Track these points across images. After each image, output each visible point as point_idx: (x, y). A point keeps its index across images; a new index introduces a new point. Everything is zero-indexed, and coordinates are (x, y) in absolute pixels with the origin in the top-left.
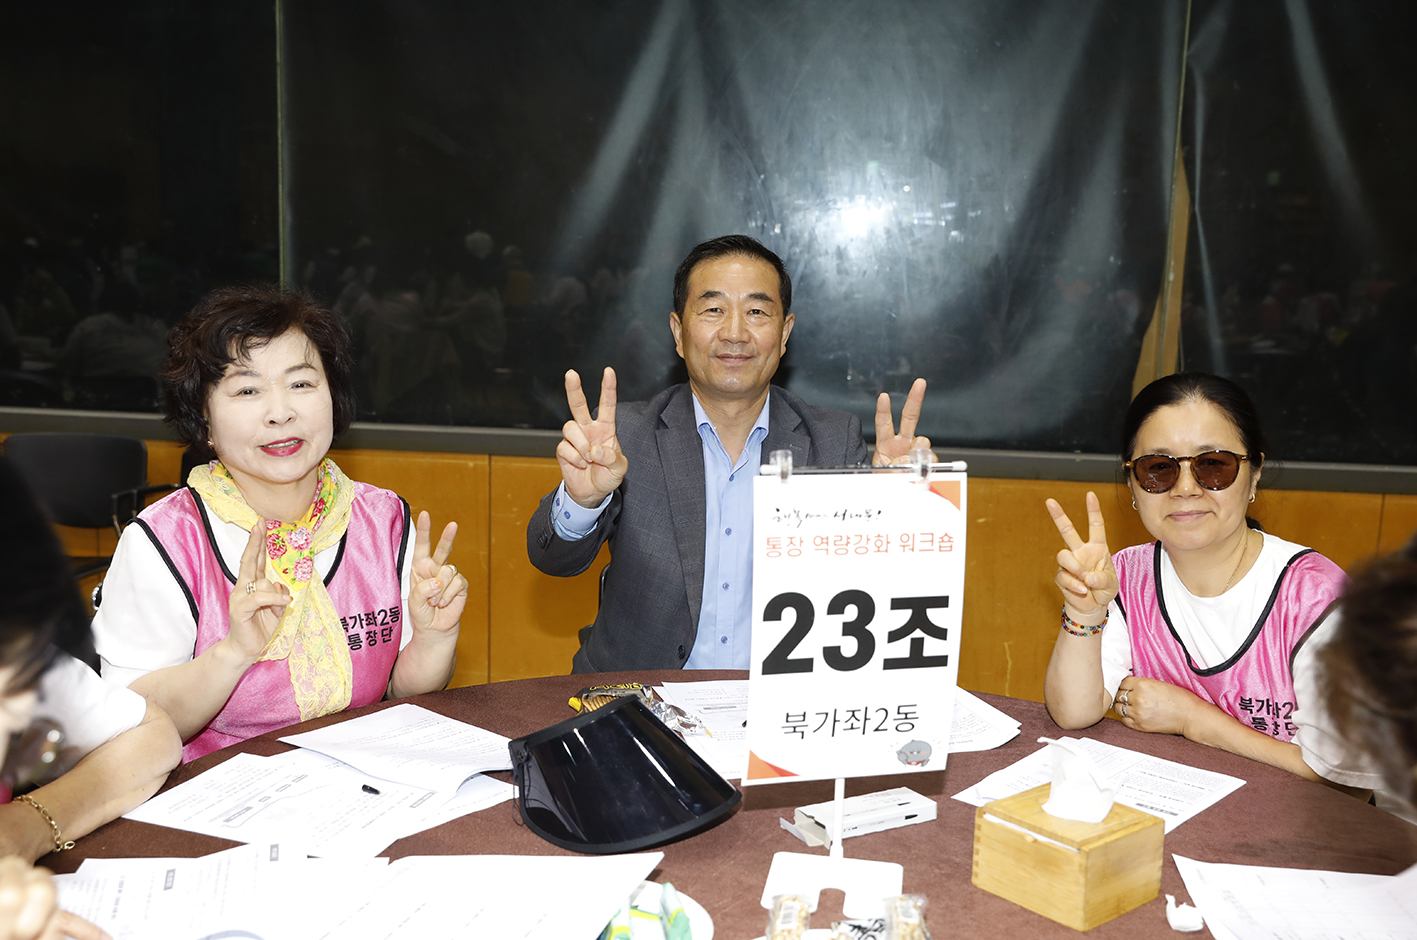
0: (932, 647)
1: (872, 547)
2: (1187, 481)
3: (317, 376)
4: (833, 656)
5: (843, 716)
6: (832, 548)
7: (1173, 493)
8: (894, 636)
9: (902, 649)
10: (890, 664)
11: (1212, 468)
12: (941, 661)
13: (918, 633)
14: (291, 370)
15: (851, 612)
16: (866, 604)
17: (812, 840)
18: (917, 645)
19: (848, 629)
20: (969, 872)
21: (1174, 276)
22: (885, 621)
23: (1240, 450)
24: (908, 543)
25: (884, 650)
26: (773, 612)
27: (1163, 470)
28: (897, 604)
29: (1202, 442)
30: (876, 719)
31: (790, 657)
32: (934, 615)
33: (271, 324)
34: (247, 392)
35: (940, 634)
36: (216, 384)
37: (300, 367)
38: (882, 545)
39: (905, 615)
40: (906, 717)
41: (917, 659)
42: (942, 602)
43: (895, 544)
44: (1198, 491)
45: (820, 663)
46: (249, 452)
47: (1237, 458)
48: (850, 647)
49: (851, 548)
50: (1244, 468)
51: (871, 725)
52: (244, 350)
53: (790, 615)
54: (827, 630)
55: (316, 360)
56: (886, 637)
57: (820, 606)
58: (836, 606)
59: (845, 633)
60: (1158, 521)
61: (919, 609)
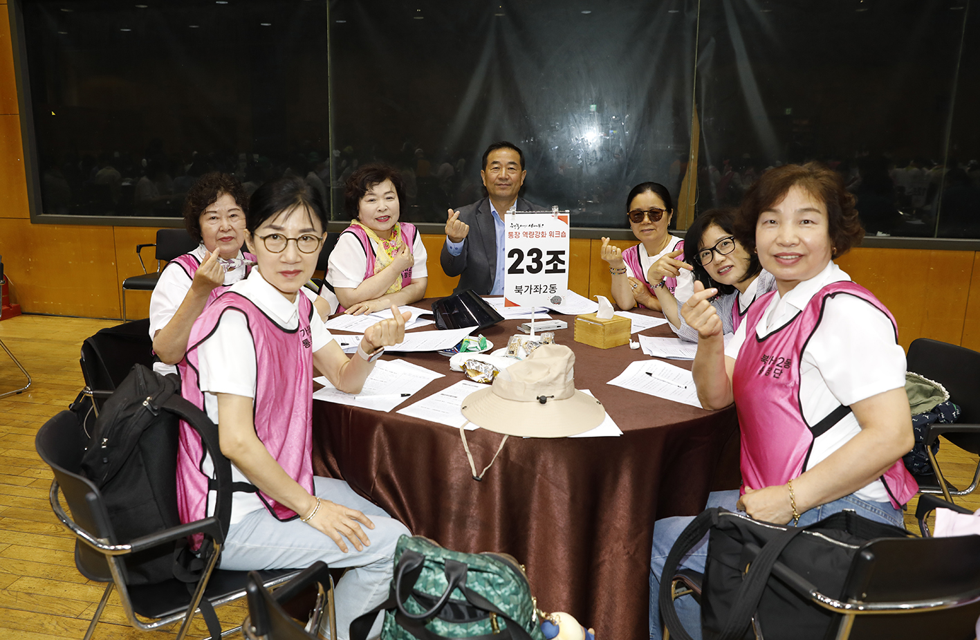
0: (560, 266)
1: (541, 235)
2: (646, 219)
3: (395, 195)
4: (529, 268)
5: (533, 287)
6: (528, 236)
7: (642, 223)
8: (548, 263)
9: (551, 267)
10: (547, 272)
11: (654, 214)
12: (563, 271)
13: (556, 262)
14: (386, 193)
15: (535, 255)
16: (539, 252)
17: (526, 332)
18: (555, 266)
19: (534, 260)
20: (573, 337)
21: (693, 156)
22: (545, 258)
23: (664, 208)
24: (551, 234)
25: (545, 267)
26: (511, 255)
27: (639, 215)
28: (549, 253)
29: (651, 206)
30: (544, 289)
31: (517, 268)
32: (561, 257)
33: (380, 178)
34: (372, 200)
35: (563, 263)
36: (362, 198)
37: (389, 192)
38: (543, 234)
39: (551, 257)
40: (553, 288)
41: (555, 270)
42: (563, 253)
43: (548, 234)
44: (650, 222)
45: (526, 271)
46: (372, 221)
47: (662, 211)
48: (535, 266)
49: (534, 236)
50: (665, 214)
51: (542, 291)
52: (371, 187)
53: (516, 256)
54: (527, 261)
55: (394, 190)
56: (545, 263)
57: (525, 254)
58: (530, 253)
59: (533, 262)
60: (638, 232)
61: (556, 255)
